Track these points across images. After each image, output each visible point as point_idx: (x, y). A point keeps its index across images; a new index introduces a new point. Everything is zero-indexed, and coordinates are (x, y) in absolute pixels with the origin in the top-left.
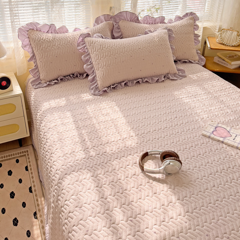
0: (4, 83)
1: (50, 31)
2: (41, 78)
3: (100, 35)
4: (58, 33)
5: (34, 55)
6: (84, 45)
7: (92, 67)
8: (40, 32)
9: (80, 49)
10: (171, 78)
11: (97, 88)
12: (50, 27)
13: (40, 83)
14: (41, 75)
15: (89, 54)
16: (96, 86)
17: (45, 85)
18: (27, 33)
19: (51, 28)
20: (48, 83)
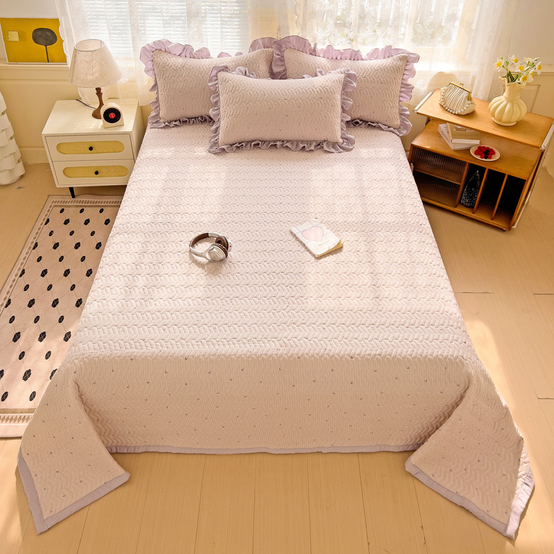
0: (112, 115)
1: (184, 54)
2: (161, 115)
3: (243, 69)
4: (194, 58)
5: (156, 85)
6: (216, 82)
7: (219, 114)
8: (169, 55)
9: (211, 86)
10: (326, 148)
11: (215, 143)
12: (184, 49)
13: (157, 122)
14: (161, 112)
15: (218, 96)
16: (216, 140)
17: (163, 125)
18: (152, 53)
19: (186, 50)
20: (167, 123)
